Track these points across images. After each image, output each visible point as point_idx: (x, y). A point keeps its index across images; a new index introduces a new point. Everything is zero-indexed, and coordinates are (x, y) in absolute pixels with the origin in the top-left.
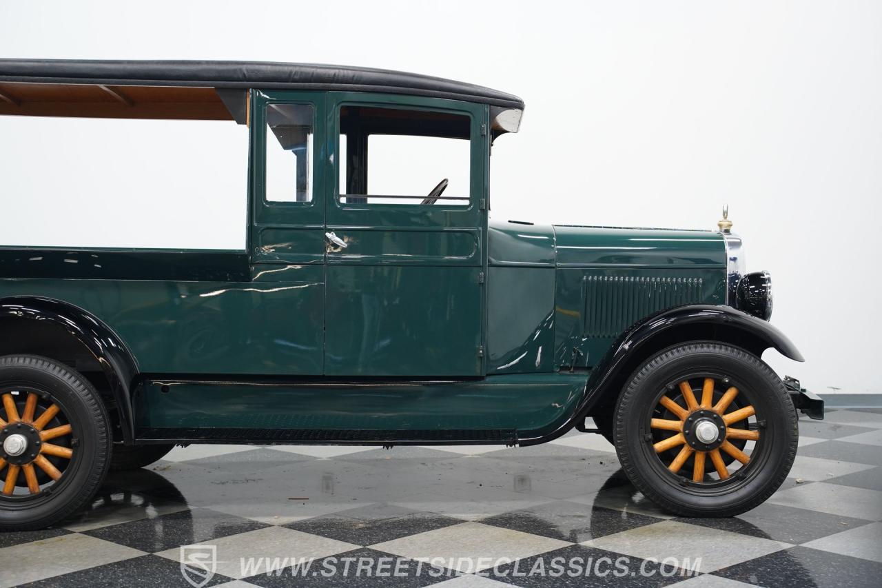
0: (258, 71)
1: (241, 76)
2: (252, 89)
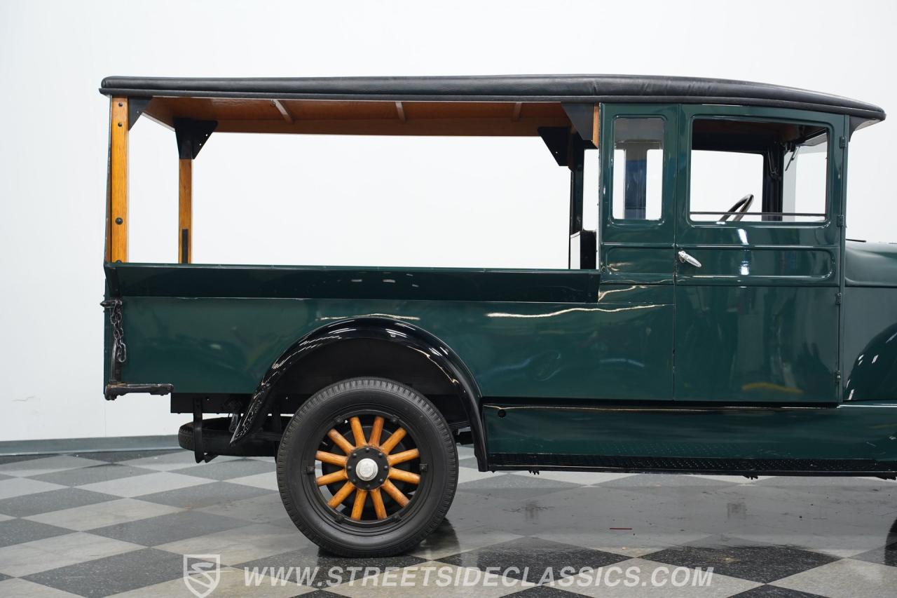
0: (609, 84)
1: (591, 90)
2: (602, 102)
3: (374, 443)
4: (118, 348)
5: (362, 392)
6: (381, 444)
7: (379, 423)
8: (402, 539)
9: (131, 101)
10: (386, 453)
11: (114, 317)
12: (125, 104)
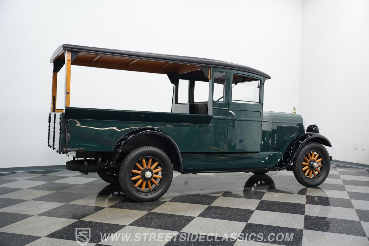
3: (149, 167)
4: (68, 136)
5: (148, 151)
6: (151, 167)
7: (151, 160)
8: (156, 197)
9: (72, 53)
10: (153, 169)
11: (66, 126)
12: (71, 54)
